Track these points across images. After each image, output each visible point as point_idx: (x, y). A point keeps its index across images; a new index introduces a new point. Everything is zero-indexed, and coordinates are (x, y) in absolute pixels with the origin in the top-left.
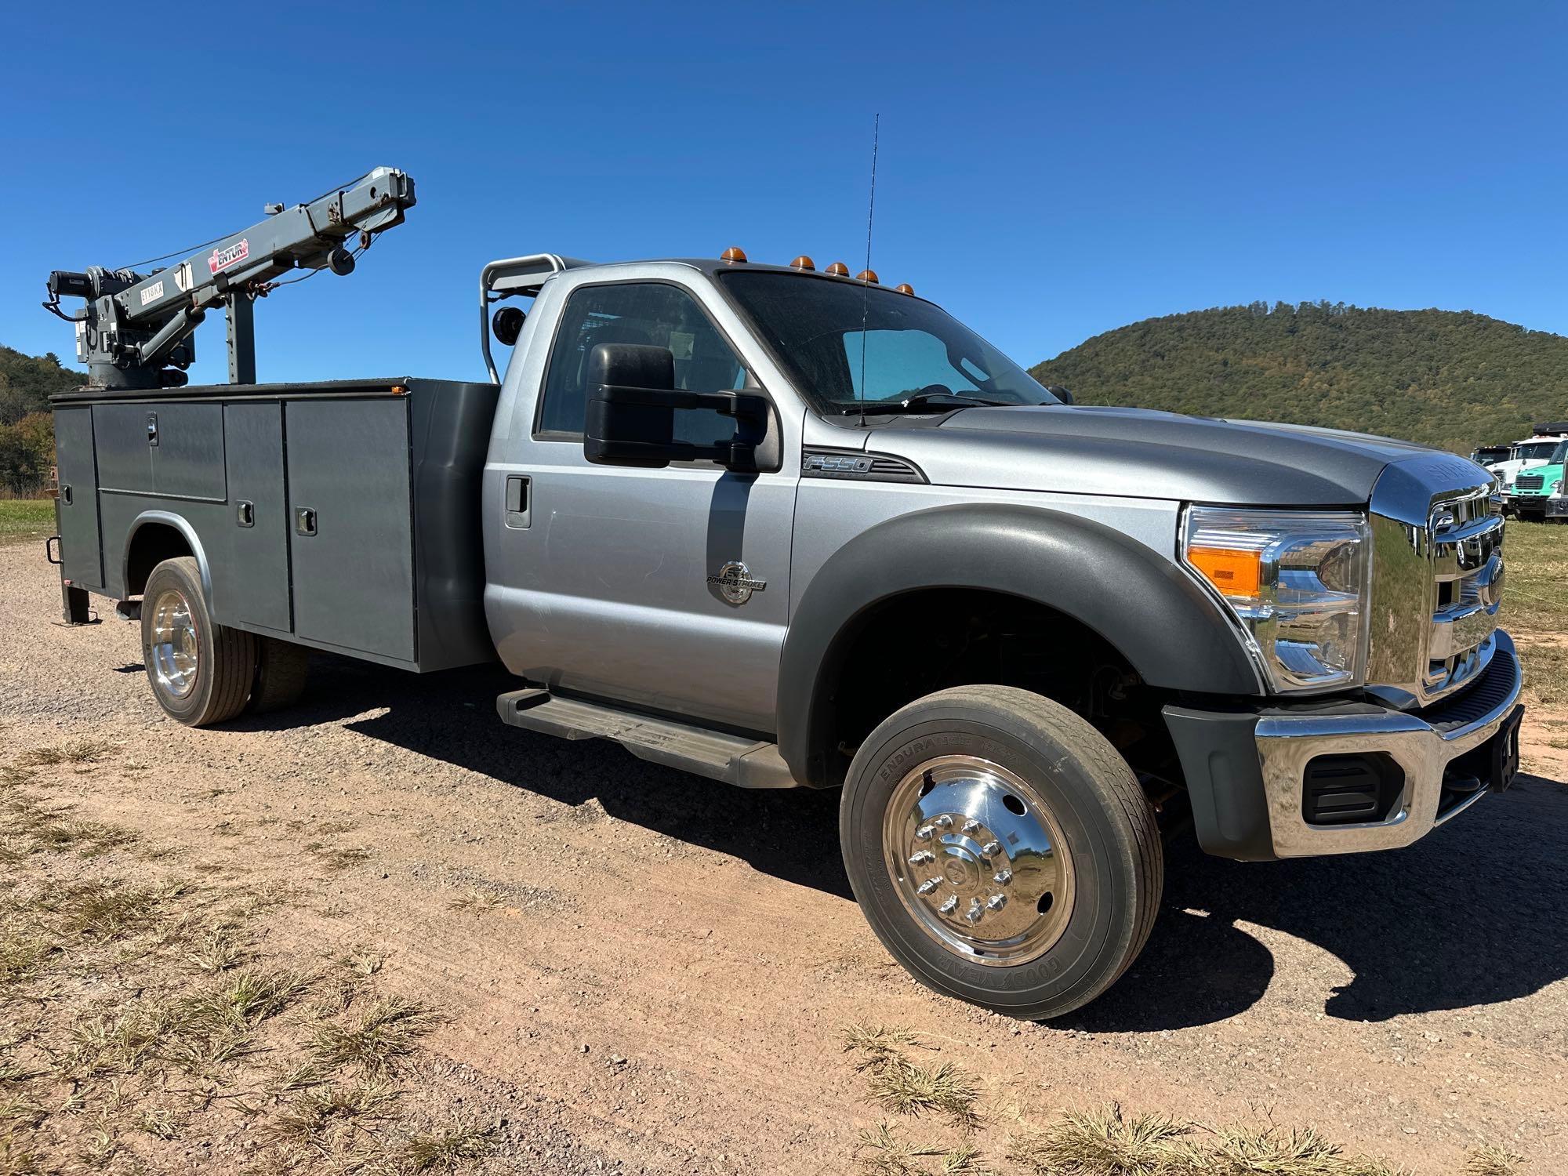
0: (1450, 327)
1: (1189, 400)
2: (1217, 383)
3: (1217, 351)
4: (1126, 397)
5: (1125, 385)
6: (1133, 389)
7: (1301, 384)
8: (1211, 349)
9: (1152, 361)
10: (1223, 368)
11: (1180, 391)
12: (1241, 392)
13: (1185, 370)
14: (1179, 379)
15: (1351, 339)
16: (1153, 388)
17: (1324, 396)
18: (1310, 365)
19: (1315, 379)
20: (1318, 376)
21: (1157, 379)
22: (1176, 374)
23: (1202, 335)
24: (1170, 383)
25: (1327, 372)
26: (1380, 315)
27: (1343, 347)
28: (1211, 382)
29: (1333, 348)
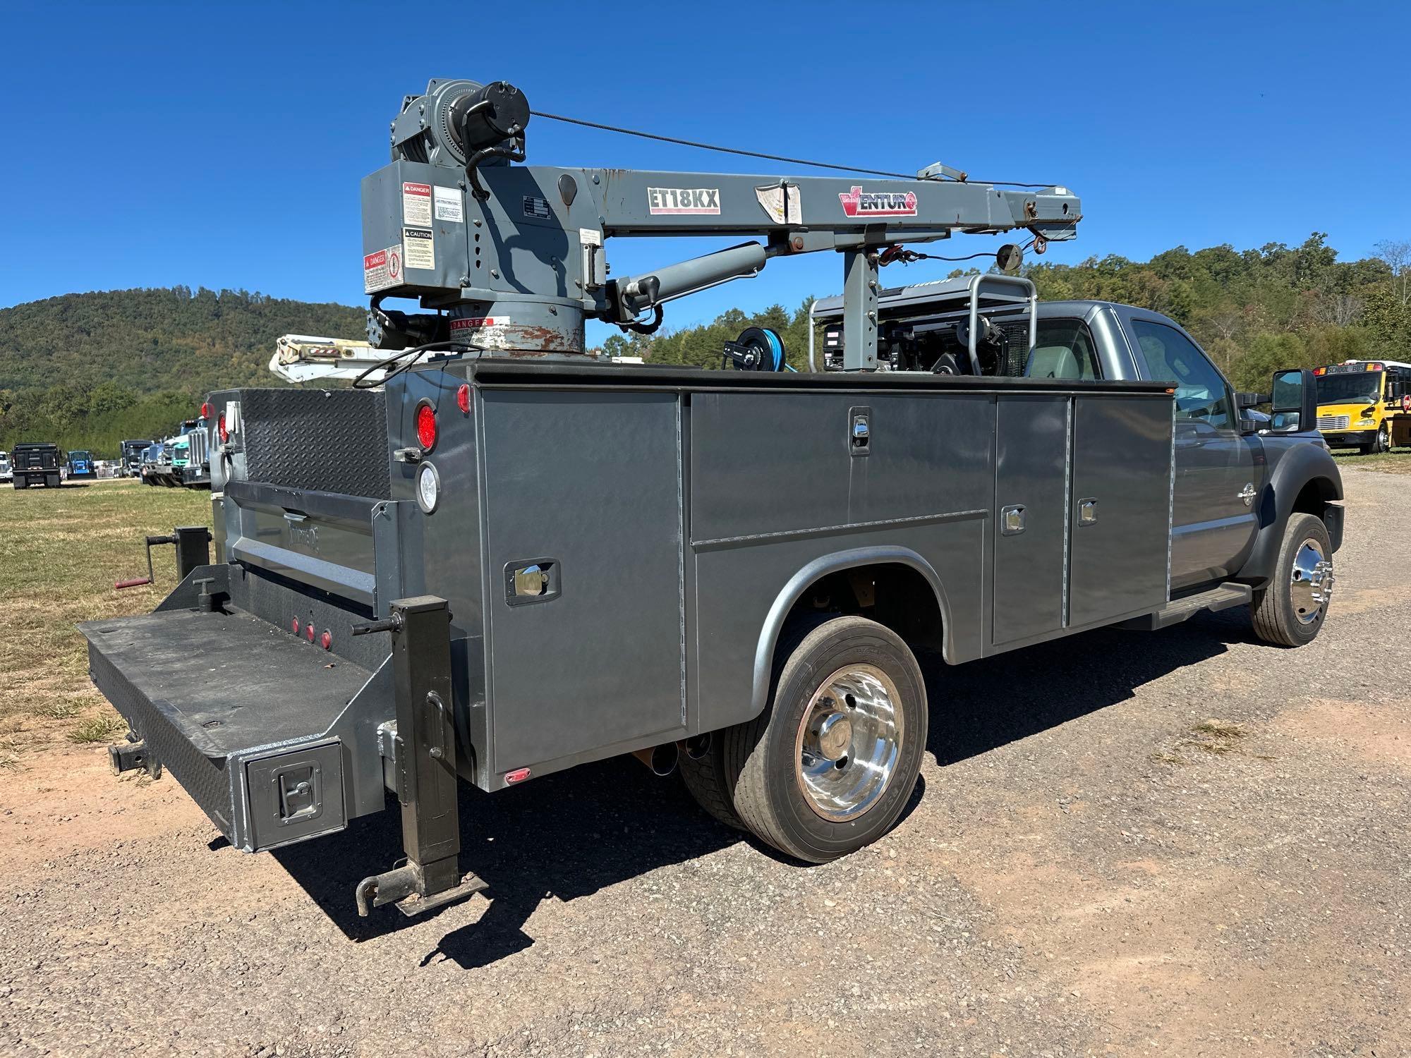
0: (349, 319)
1: (122, 376)
2: (149, 360)
3: (146, 330)
4: (52, 372)
5: (49, 360)
6: (58, 364)
7: (230, 363)
8: (139, 327)
9: (77, 337)
10: (154, 346)
11: (112, 367)
12: (174, 370)
13: (114, 347)
14: (109, 355)
15: (270, 325)
16: (82, 363)
17: (253, 374)
18: (237, 347)
19: (243, 359)
20: (245, 356)
21: (85, 355)
22: (105, 350)
23: (127, 313)
24: (99, 359)
25: (253, 353)
26: (292, 306)
27: (264, 332)
28: (143, 359)
29: (256, 332)
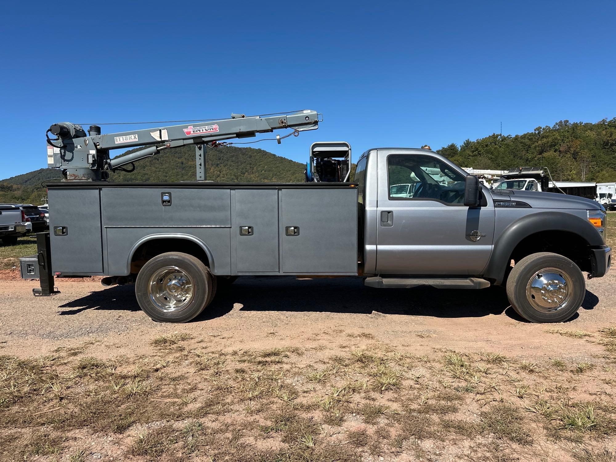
0: (255, 154)
1: (170, 177)
2: (180, 170)
3: (179, 158)
4: (145, 175)
5: (144, 170)
6: (147, 172)
7: (210, 172)
8: (176, 157)
9: (154, 161)
10: (182, 165)
11: (167, 173)
12: (189, 174)
13: (167, 165)
14: (166, 168)
15: (225, 156)
16: (156, 171)
17: (219, 176)
18: (212, 165)
19: (215, 170)
20: (215, 169)
21: (157, 168)
22: (164, 166)
23: (172, 152)
24: (162, 170)
25: (218, 168)
26: (234, 148)
27: (223, 159)
28: (178, 170)
29: (220, 159)
